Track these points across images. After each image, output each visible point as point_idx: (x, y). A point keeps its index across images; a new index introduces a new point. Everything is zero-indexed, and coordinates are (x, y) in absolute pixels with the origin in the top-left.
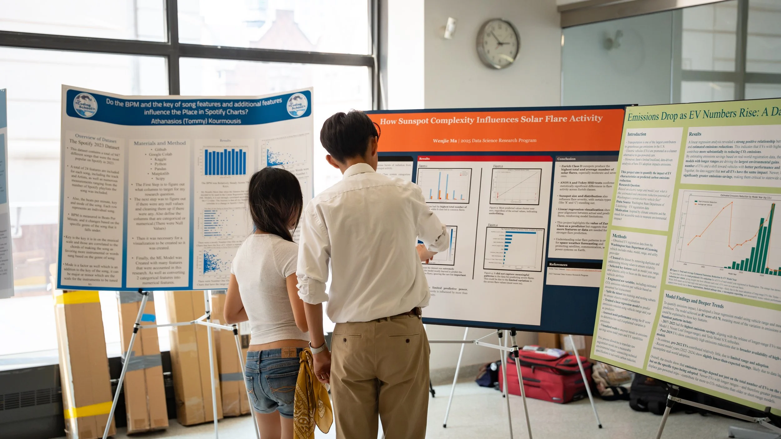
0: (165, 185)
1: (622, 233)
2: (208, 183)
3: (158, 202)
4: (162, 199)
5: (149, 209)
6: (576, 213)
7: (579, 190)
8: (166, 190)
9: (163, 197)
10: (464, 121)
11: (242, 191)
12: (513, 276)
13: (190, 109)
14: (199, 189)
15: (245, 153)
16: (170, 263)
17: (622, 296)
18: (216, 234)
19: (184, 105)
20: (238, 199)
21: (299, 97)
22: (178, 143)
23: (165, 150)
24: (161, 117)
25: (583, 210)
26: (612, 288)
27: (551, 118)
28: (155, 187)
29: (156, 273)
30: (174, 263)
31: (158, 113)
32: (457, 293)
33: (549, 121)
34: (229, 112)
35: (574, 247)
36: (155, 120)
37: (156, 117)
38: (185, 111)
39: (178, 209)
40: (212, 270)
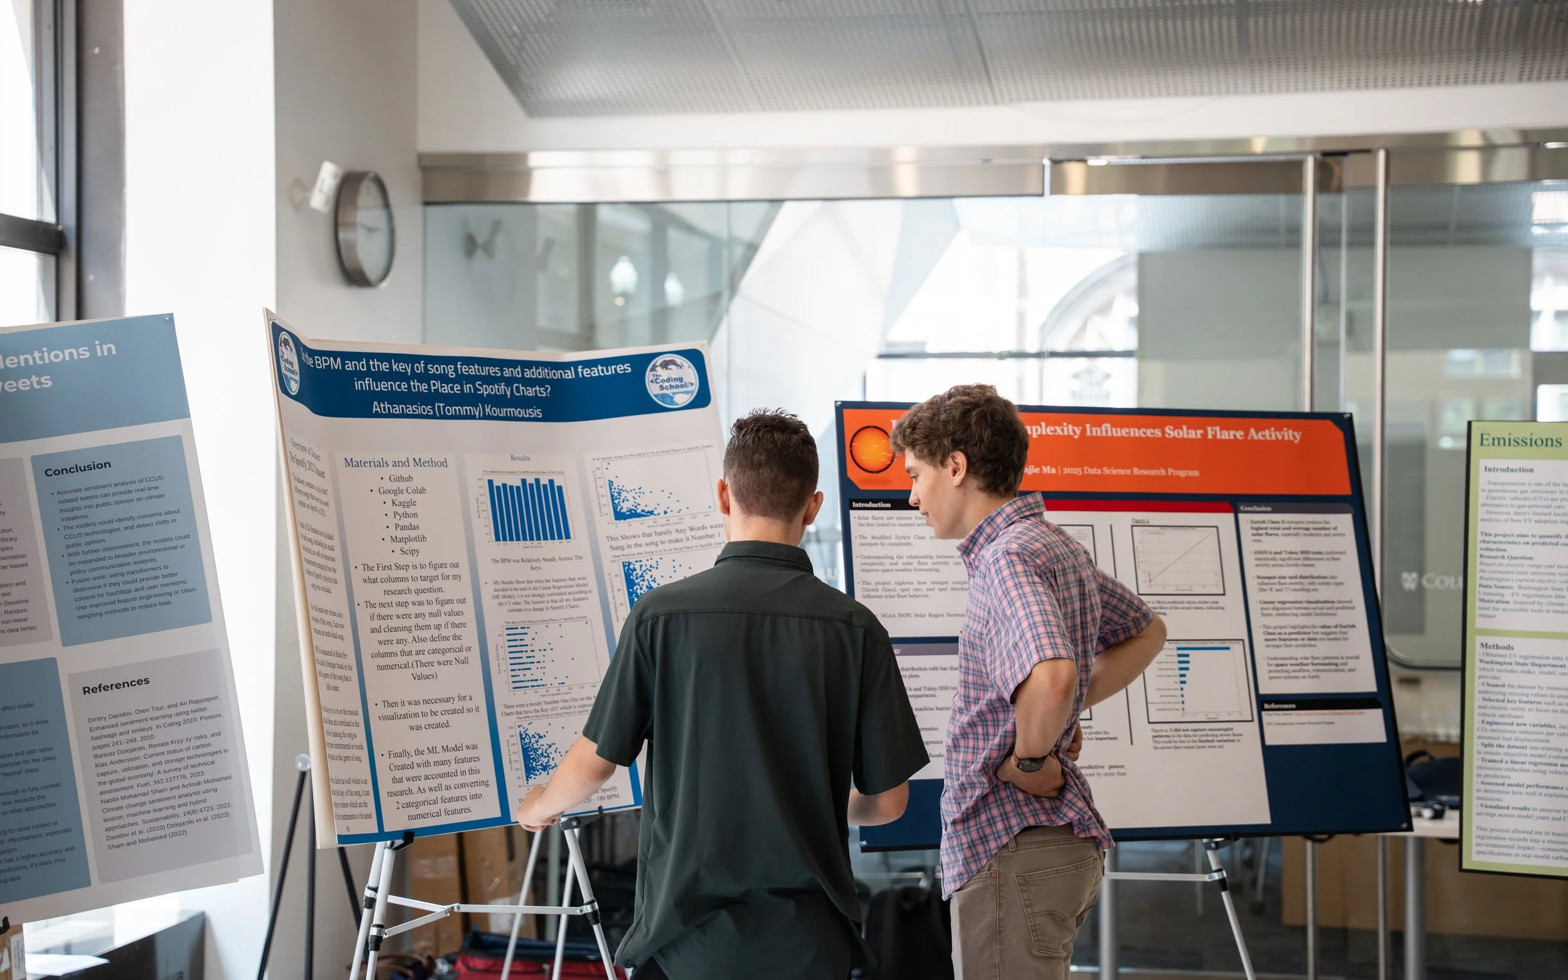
0: (422, 567)
1: (1503, 641)
2: (503, 561)
3: (412, 610)
4: (421, 603)
5: (397, 629)
6: (1291, 608)
7: (1288, 565)
8: (425, 579)
9: (423, 597)
10: (1063, 430)
11: (570, 579)
12: (1204, 733)
13: (444, 378)
14: (489, 574)
15: (560, 488)
16: (457, 761)
17: (1528, 751)
18: (536, 684)
19: (433, 369)
20: (565, 597)
21: (673, 362)
22: (433, 463)
23: (410, 479)
24: (392, 397)
25: (1301, 602)
26: (1494, 739)
27: (1217, 432)
28: (401, 573)
29: (431, 789)
30: (463, 761)
31: (383, 386)
32: (1106, 774)
33: (1215, 436)
34: (518, 389)
35: (1300, 671)
36: (379, 404)
37: (382, 397)
38: (436, 385)
39: (454, 625)
40: (542, 772)
